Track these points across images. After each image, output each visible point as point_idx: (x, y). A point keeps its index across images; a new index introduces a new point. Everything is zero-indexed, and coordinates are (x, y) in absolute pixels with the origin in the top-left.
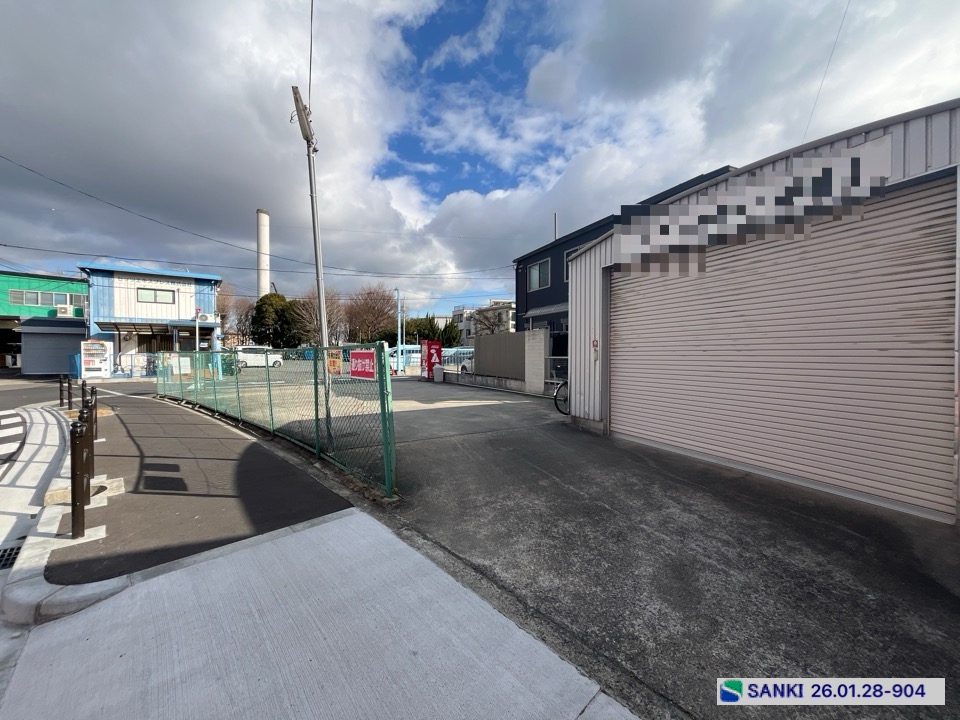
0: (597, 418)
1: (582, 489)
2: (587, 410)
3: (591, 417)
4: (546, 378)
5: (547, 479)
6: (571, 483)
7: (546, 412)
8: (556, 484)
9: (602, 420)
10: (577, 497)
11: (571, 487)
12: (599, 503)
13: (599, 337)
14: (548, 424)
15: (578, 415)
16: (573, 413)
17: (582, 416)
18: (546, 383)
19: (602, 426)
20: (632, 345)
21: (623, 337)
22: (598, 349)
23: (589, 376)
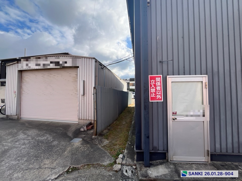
2: (11, 112)
9: (16, 115)
13: (16, 90)
16: (7, 114)
17: (10, 115)
19: (16, 117)
20: (27, 93)
21: (25, 90)
22: (16, 94)
23: (13, 102)
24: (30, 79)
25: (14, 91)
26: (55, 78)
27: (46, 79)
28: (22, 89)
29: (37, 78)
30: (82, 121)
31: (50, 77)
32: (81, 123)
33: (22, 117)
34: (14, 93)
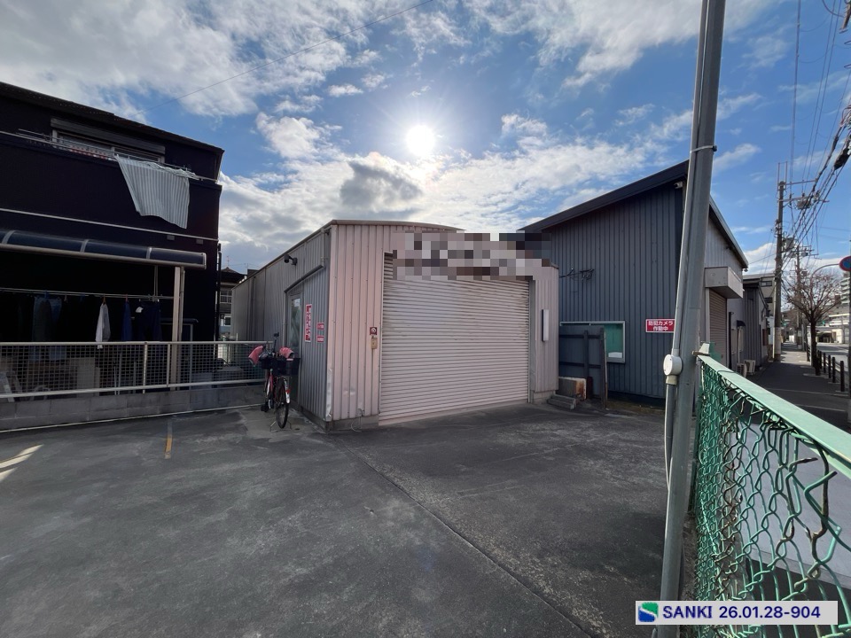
3: (367, 413)
13: (379, 324)
15: (346, 417)
17: (353, 416)
20: (402, 333)
21: (393, 325)
23: (365, 367)
25: (369, 326)
30: (540, 395)
32: (538, 400)
34: (371, 333)
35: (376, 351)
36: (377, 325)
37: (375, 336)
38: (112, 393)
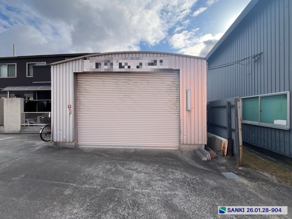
0: (71, 140)
1: (92, 184)
2: (64, 137)
3: (68, 141)
4: (22, 123)
5: (68, 188)
6: (84, 183)
7: (31, 142)
8: (76, 188)
9: (74, 141)
10: (95, 191)
11: (86, 186)
12: (109, 188)
14: (39, 150)
15: (58, 141)
16: (55, 140)
17: (61, 141)
18: (22, 126)
19: (73, 144)
20: (89, 107)
21: (84, 104)
22: (71, 109)
23: (66, 122)
24: (93, 86)
25: (68, 104)
26: (137, 85)
27: (121, 87)
28: (79, 101)
29: (106, 86)
30: (187, 146)
31: (129, 84)
32: (185, 149)
33: (80, 144)
34: (68, 107)
35: (71, 115)
36: (71, 104)
37: (70, 109)
38: (34, 126)
